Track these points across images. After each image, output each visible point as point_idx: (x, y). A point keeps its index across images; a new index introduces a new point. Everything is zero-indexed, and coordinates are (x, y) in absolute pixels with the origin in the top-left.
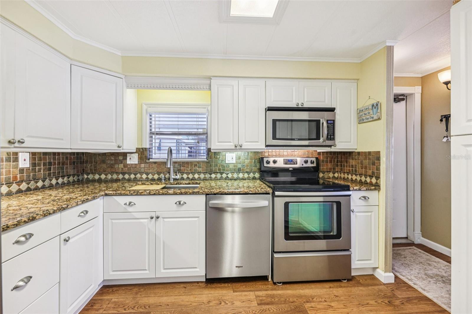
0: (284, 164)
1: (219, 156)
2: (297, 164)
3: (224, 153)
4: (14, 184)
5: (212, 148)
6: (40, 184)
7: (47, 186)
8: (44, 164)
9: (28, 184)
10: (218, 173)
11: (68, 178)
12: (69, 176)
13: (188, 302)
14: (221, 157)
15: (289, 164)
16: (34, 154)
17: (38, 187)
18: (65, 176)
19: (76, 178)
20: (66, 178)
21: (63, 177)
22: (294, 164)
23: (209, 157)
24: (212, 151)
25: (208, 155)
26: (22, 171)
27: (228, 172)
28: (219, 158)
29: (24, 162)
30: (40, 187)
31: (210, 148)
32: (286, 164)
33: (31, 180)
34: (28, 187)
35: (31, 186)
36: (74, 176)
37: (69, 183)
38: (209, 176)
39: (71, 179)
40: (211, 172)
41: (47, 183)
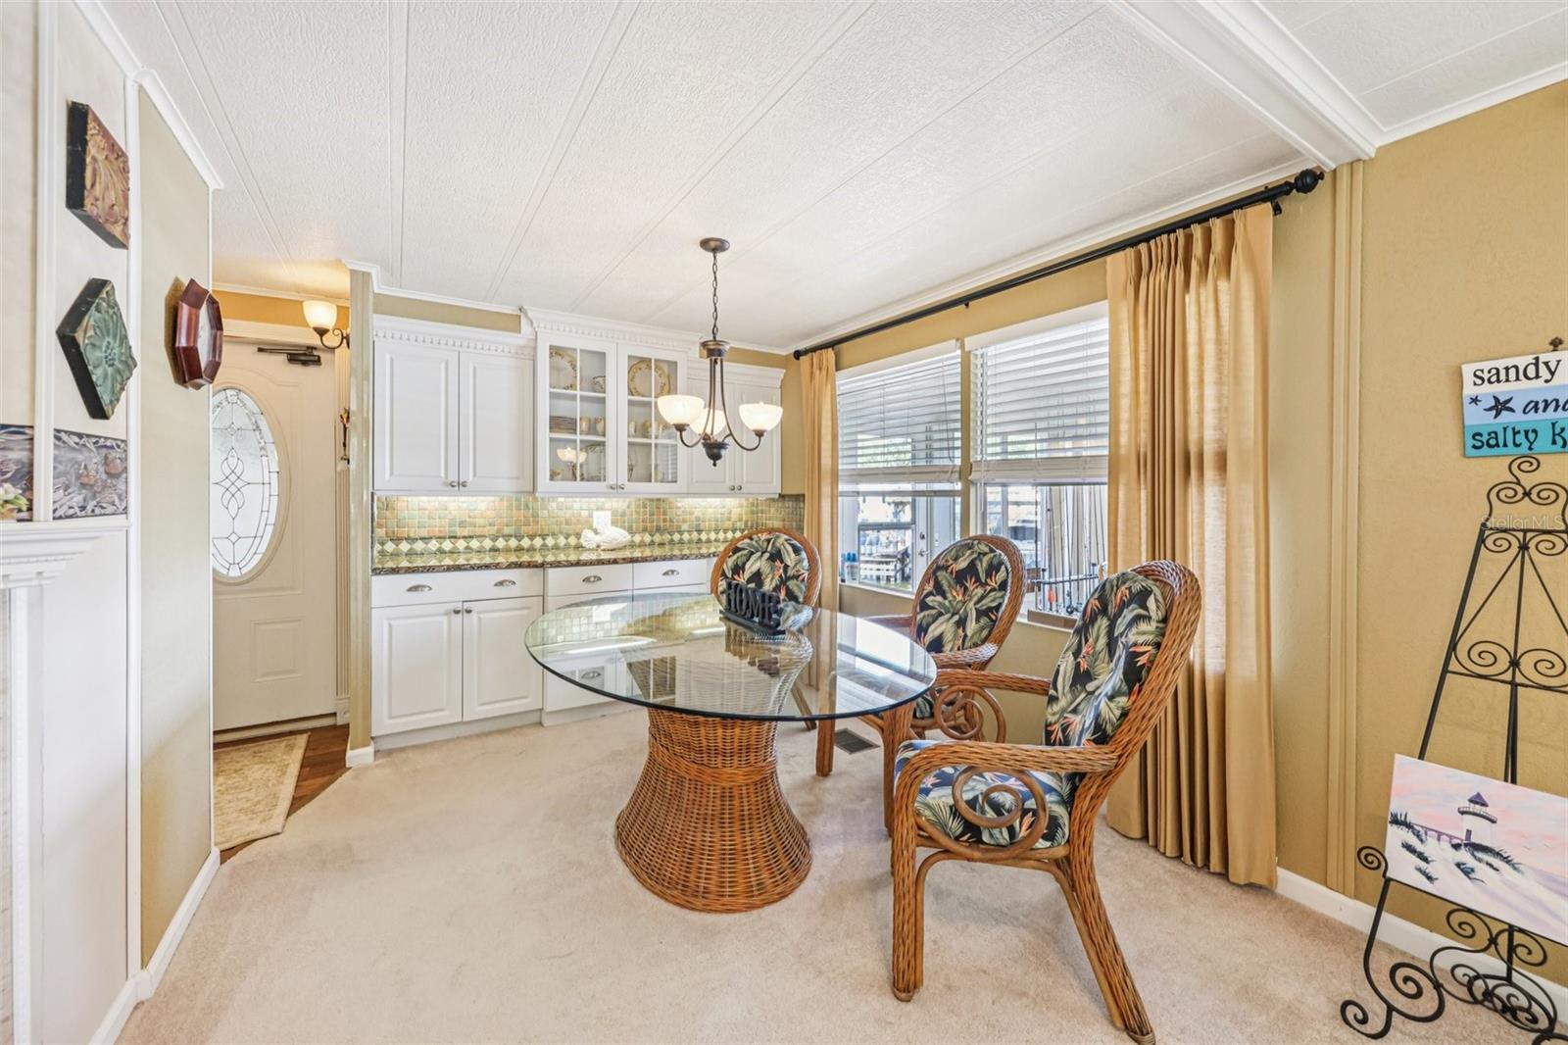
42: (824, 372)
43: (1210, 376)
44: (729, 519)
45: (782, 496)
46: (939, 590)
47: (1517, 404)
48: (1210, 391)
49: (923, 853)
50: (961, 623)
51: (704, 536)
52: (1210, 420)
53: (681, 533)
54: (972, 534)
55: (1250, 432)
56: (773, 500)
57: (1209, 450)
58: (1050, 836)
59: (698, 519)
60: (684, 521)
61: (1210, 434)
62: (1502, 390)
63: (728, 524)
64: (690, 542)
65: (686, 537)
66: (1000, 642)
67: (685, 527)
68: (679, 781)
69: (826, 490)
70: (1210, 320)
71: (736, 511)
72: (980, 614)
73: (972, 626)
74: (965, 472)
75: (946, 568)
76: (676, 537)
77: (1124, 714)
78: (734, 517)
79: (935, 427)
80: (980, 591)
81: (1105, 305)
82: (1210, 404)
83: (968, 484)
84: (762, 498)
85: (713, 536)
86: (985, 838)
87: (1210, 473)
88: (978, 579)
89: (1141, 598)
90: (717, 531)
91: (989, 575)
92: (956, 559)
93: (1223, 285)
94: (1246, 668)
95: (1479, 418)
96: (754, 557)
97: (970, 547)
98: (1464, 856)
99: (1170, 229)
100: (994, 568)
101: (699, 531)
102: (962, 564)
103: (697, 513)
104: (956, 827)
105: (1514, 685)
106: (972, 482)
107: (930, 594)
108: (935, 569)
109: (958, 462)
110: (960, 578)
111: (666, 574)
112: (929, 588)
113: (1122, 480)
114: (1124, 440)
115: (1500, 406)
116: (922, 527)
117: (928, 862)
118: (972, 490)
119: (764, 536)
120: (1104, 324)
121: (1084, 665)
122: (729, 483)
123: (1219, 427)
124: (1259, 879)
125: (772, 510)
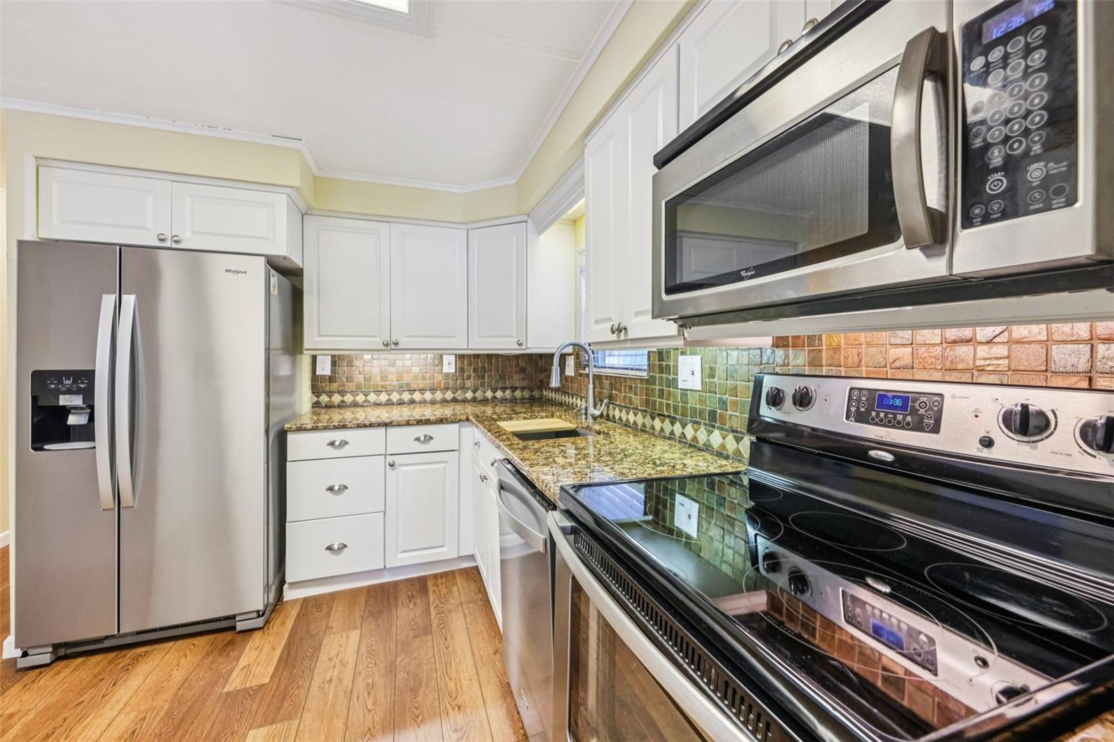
0: (848, 418)
2: (936, 429)
4: (438, 391)
6: (469, 395)
7: (479, 399)
8: (475, 371)
9: (454, 393)
10: (665, 416)
11: (513, 392)
12: (514, 389)
13: (457, 671)
15: (881, 423)
16: (461, 357)
17: (467, 399)
18: (507, 388)
19: (526, 394)
20: (508, 392)
21: (504, 389)
22: (919, 427)
26: (447, 375)
27: (685, 420)
29: (449, 366)
30: (469, 398)
32: (862, 418)
33: (458, 389)
34: (454, 397)
35: (458, 396)
36: (523, 389)
37: (514, 401)
38: (651, 421)
39: (518, 394)
40: (653, 412)
41: (479, 395)
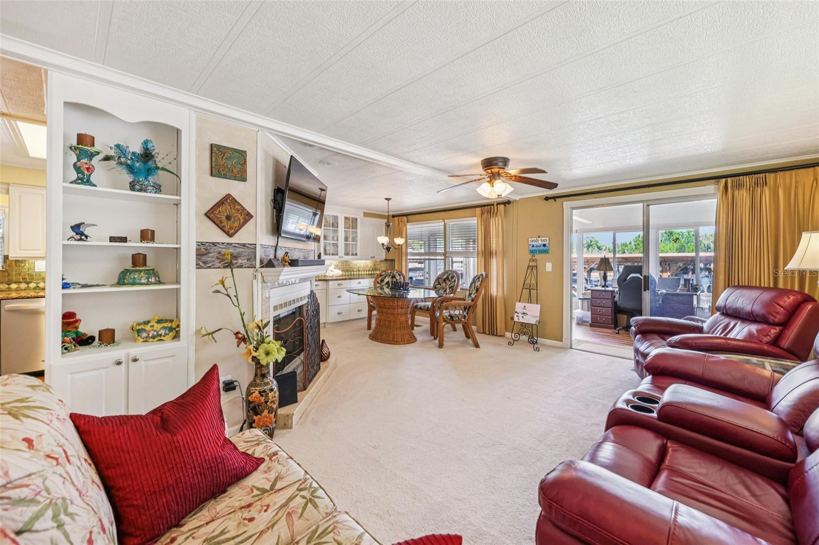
1: (23, 264)
3: (31, 261)
5: (9, 256)
10: (22, 282)
14: (27, 265)
23: (6, 265)
24: (10, 259)
25: (4, 263)
27: (38, 281)
28: (24, 266)
31: (8, 256)
38: (7, 286)
40: (9, 282)
42: (403, 223)
43: (494, 237)
44: (367, 267)
45: (386, 260)
46: (439, 284)
47: (535, 246)
48: (494, 240)
49: (443, 324)
50: (445, 291)
51: (360, 273)
52: (494, 246)
53: (354, 272)
54: (447, 270)
55: (501, 248)
56: (382, 261)
57: (494, 251)
58: (464, 318)
59: (359, 267)
60: (355, 268)
61: (494, 248)
62: (533, 243)
63: (367, 269)
64: (356, 274)
65: (355, 273)
66: (454, 294)
67: (355, 270)
68: (390, 322)
69: (404, 258)
70: (494, 226)
71: (370, 265)
72: (450, 288)
73: (448, 291)
74: (445, 254)
75: (441, 278)
76: (352, 273)
77: (476, 296)
78: (369, 266)
79: (431, 237)
80: (449, 283)
81: (476, 218)
82: (494, 242)
83: (446, 257)
84: (378, 260)
85: (363, 273)
86: (454, 319)
87: (494, 256)
88: (449, 280)
89: (479, 278)
90: (364, 271)
91: (452, 279)
92: (443, 276)
93: (497, 219)
94: (500, 294)
95: (531, 248)
96: (386, 278)
97: (447, 273)
98: (523, 315)
99: (487, 205)
100: (453, 277)
101: (359, 271)
102: (445, 277)
103: (358, 265)
104: (449, 318)
105: (530, 289)
106: (447, 257)
107: (437, 285)
108: (438, 279)
109: (443, 251)
110: (445, 280)
111: (358, 283)
112: (437, 283)
113: (479, 256)
114: (480, 248)
115: (533, 246)
116: (427, 270)
117: (444, 325)
118: (447, 259)
119: (389, 271)
120: (476, 222)
121: (471, 292)
122: (371, 256)
123: (496, 247)
124: (502, 334)
125: (382, 264)
